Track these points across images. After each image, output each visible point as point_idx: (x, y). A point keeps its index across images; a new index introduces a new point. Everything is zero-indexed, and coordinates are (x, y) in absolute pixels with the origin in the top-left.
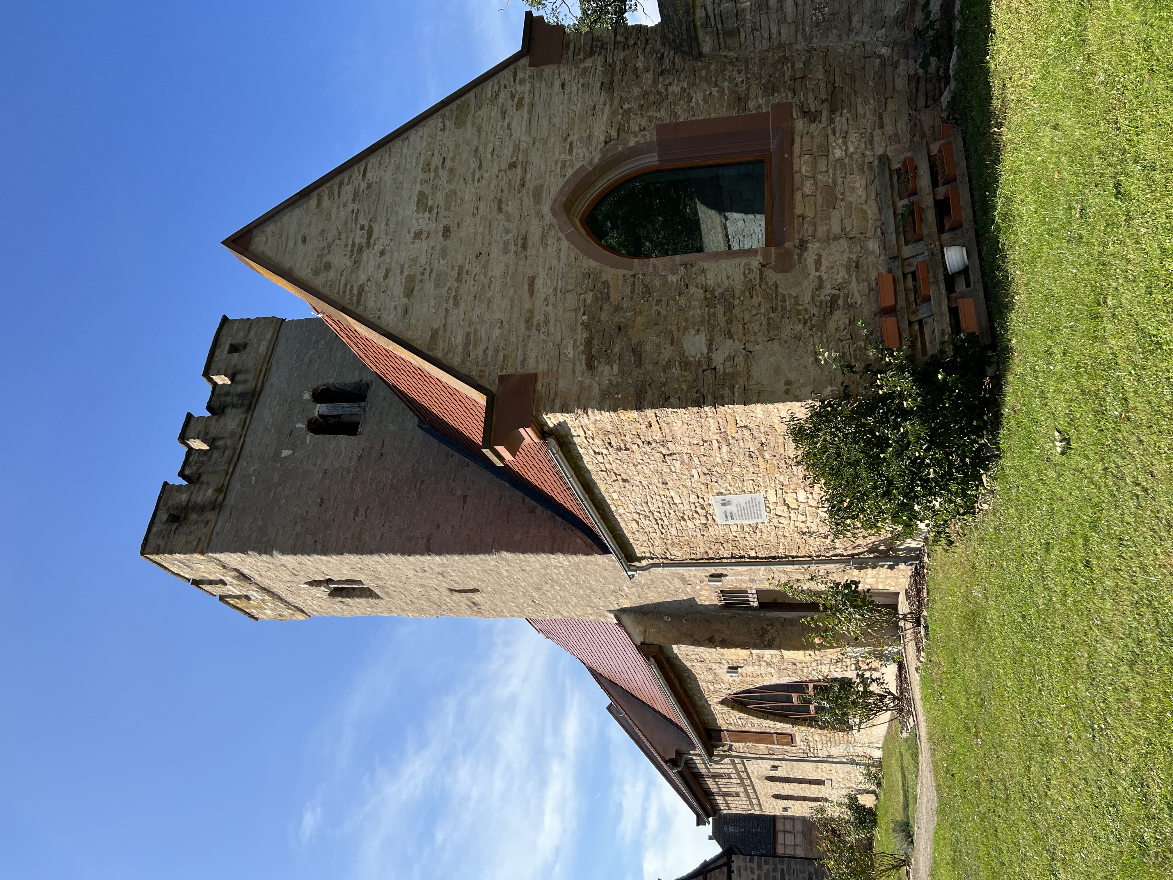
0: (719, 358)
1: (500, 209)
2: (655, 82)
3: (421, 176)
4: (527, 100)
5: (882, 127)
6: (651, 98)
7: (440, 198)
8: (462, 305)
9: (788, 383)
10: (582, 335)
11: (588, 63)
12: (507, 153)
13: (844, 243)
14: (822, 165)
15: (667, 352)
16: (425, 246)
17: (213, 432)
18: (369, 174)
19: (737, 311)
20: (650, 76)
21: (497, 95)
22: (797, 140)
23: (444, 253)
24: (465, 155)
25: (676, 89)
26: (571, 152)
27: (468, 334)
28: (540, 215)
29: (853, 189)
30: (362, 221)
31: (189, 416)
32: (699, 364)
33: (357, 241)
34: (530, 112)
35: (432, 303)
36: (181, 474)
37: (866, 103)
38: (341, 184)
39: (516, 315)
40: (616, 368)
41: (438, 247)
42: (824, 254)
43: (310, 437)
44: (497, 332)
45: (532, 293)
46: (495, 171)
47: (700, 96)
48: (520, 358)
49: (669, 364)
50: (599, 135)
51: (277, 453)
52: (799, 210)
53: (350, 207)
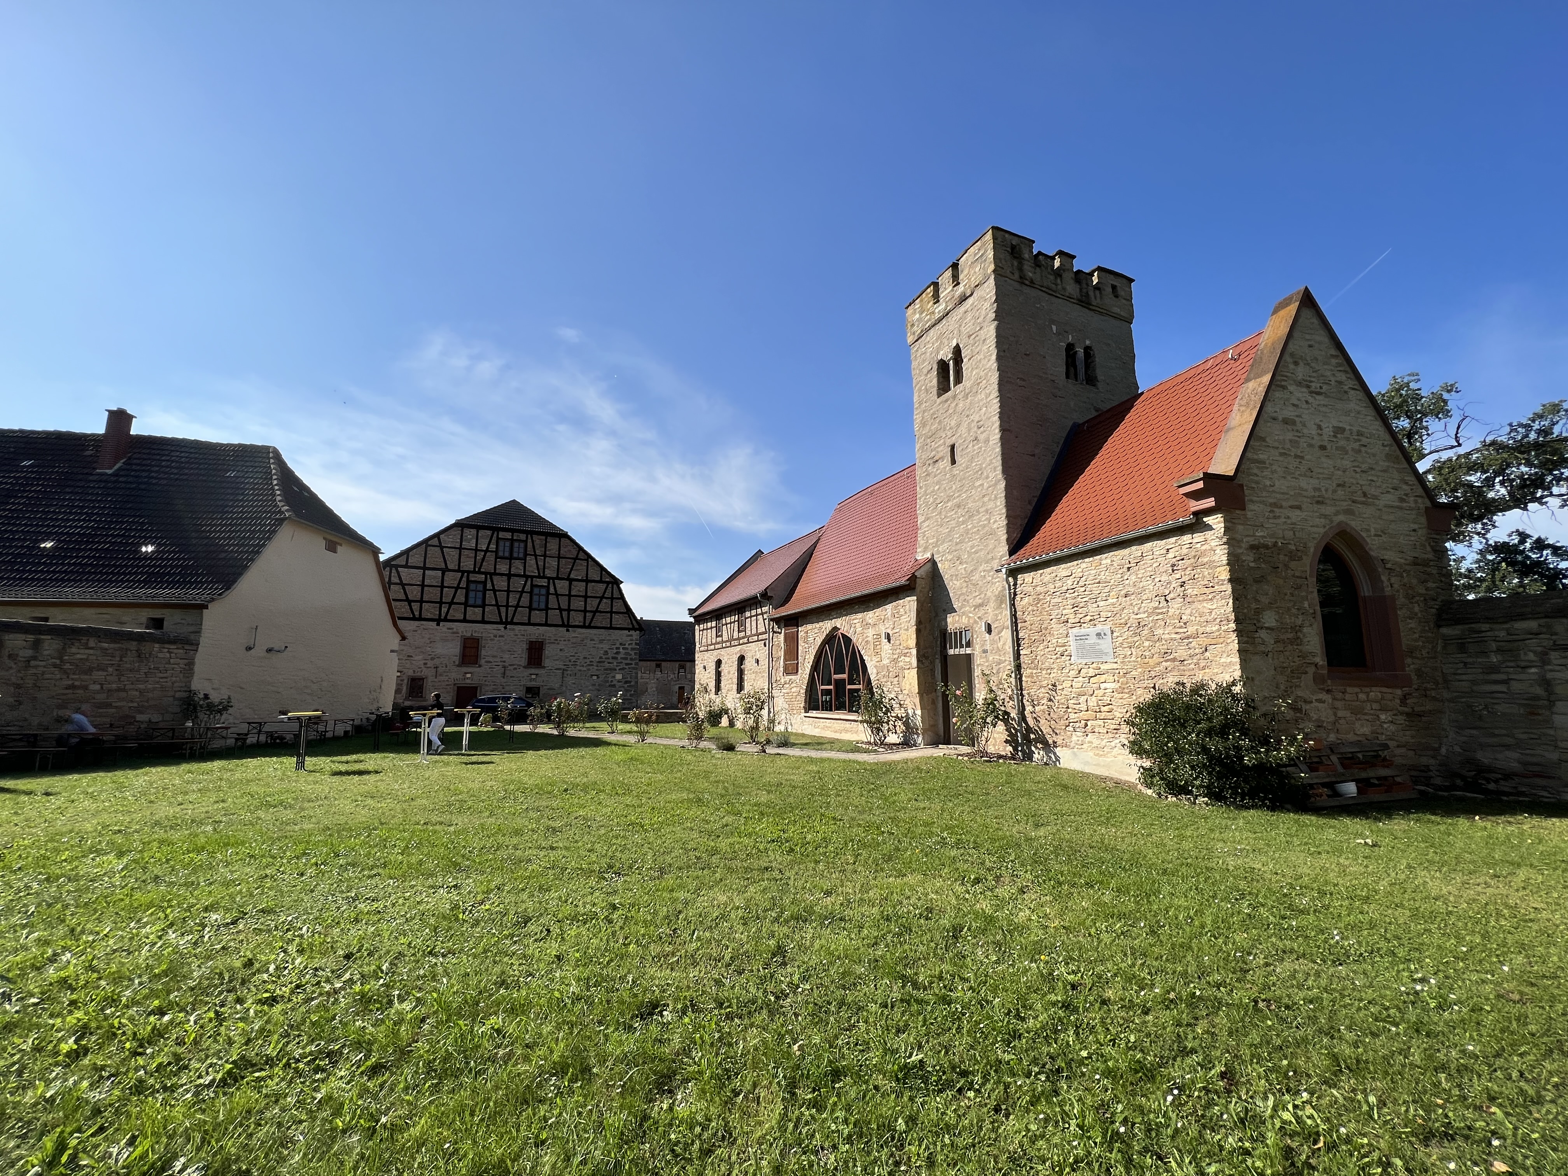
0: (1263, 634)
1: (1339, 485)
2: (1421, 595)
3: (1355, 429)
4: (1405, 505)
5: (1398, 746)
6: (1410, 592)
7: (1342, 443)
8: (1281, 459)
9: (1253, 679)
10: (1270, 541)
11: (1429, 549)
12: (1373, 491)
13: (1332, 718)
14: (1375, 706)
15: (1265, 600)
16: (1314, 432)
17: (1065, 275)
18: (1352, 392)
19: (1290, 647)
20: (1424, 592)
21: (1406, 483)
22: (1390, 690)
23: (1311, 446)
24: (1369, 460)
25: (1416, 609)
26: (1376, 535)
27: (1264, 463)
28: (1337, 513)
29: (1362, 726)
30: (1325, 387)
31: (1074, 257)
32: (1259, 621)
33: (1313, 384)
34: (1397, 507)
35: (1281, 438)
36: (1040, 253)
37: (1413, 737)
38: (1345, 371)
39: (1278, 496)
40: (1252, 565)
41: (1313, 442)
42: (1326, 705)
43: (1064, 344)
44: (1268, 483)
45: (1291, 507)
46: (1361, 482)
47: (1413, 625)
48: (1255, 499)
49: (1257, 601)
50: (1388, 555)
51: (1053, 322)
52: (1349, 689)
53: (1333, 379)
